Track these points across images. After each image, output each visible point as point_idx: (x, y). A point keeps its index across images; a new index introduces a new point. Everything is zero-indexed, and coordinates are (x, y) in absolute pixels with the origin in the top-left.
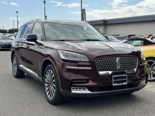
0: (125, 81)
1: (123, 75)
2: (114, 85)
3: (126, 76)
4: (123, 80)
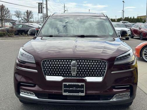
0: (82, 92)
1: (78, 84)
2: (64, 94)
3: (84, 85)
4: (78, 89)
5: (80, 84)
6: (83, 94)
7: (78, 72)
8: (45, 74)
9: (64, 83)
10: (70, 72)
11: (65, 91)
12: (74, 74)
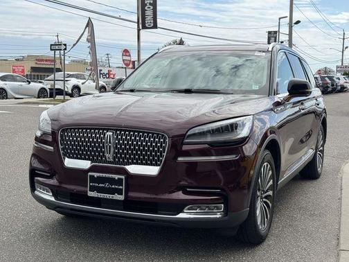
1: (113, 176)
2: (91, 194)
3: (122, 179)
4: (113, 186)
5: (117, 177)
6: (121, 198)
7: (116, 154)
8: (65, 155)
9: (90, 174)
10: (104, 153)
11: (92, 189)
12: (109, 156)
